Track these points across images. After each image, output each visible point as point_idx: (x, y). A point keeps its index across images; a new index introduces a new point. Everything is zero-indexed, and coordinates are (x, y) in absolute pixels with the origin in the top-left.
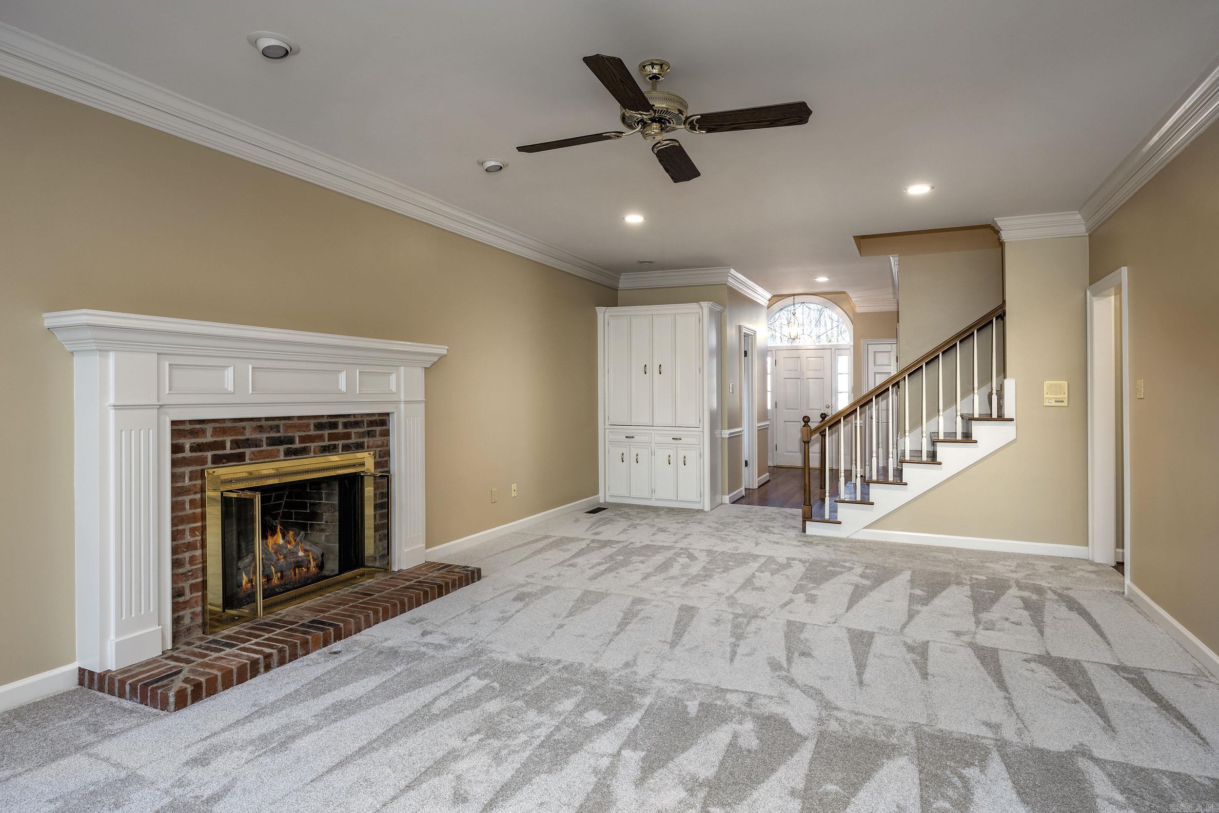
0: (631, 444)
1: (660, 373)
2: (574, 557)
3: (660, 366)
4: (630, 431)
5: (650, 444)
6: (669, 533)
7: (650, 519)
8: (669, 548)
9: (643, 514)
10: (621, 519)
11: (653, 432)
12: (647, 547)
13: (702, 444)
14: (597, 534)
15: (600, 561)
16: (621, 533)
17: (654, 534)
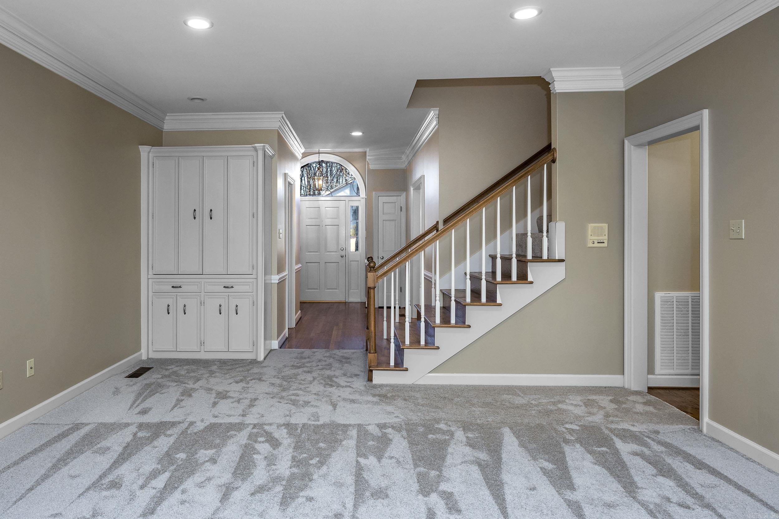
0: (178, 294)
1: (211, 218)
2: (117, 464)
3: (211, 210)
4: (177, 281)
5: (199, 294)
6: (232, 400)
7: (204, 380)
8: (239, 427)
9: (194, 372)
10: (170, 384)
11: (203, 281)
12: (212, 428)
13: (255, 291)
14: (144, 412)
15: (154, 466)
16: (174, 407)
17: (215, 404)
